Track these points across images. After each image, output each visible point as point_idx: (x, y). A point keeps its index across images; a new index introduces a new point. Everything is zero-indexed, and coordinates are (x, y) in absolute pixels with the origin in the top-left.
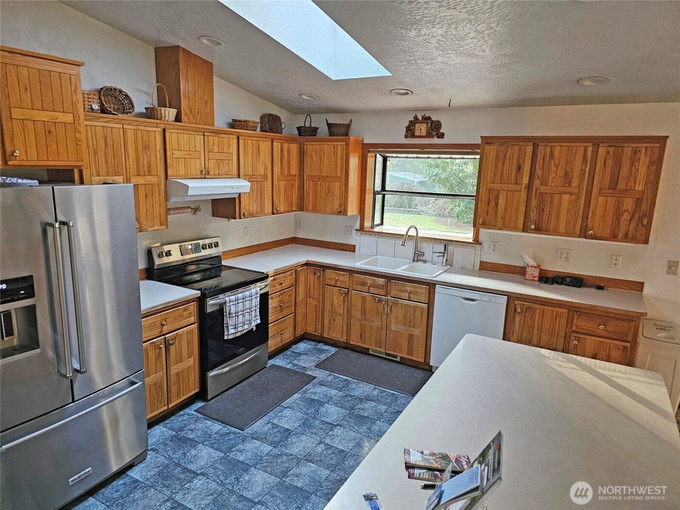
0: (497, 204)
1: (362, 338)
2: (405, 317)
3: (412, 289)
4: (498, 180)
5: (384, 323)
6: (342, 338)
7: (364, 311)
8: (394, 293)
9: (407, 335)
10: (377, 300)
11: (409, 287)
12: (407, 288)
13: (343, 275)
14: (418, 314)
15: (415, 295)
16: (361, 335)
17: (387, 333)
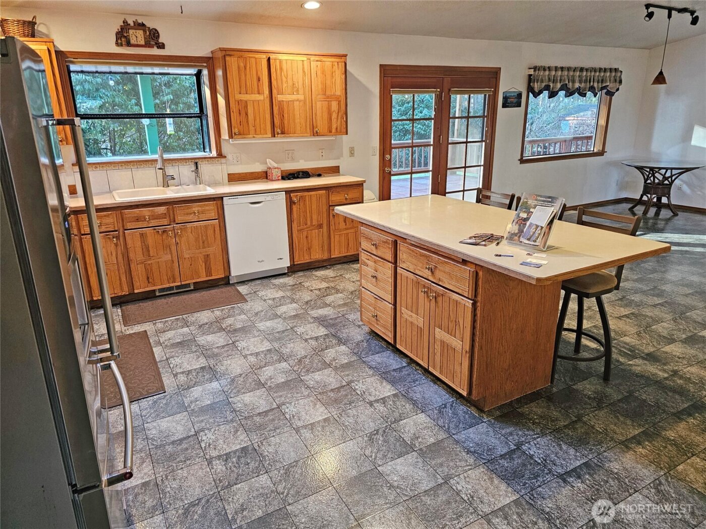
0: (247, 114)
1: (150, 280)
2: (197, 240)
3: (200, 209)
4: (243, 90)
5: (175, 254)
6: (122, 290)
7: (146, 249)
8: (179, 219)
9: (202, 257)
10: (160, 233)
11: (196, 207)
12: (194, 209)
13: (108, 216)
14: (210, 232)
15: (203, 213)
16: (148, 278)
17: (180, 263)
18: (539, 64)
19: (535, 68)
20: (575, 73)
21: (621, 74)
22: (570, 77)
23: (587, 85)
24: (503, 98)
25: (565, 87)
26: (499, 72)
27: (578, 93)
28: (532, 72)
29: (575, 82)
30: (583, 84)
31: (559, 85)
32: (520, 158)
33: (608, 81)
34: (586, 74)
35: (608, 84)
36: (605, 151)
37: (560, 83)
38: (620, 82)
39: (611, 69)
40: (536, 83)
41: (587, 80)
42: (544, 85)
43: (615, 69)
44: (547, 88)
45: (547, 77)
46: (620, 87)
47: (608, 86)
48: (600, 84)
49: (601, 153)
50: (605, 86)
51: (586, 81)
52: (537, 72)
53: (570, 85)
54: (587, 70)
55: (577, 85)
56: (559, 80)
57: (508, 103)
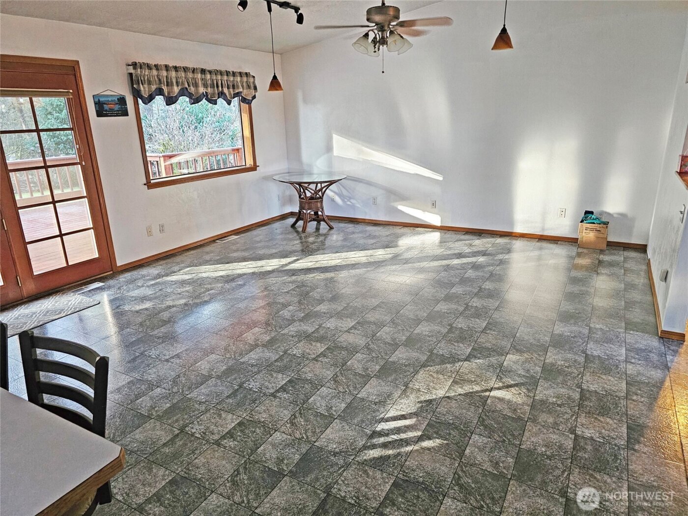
18: (139, 60)
19: (134, 65)
20: (195, 74)
21: (254, 80)
22: (190, 80)
23: (214, 90)
24: (95, 104)
25: (186, 92)
26: (76, 67)
27: (205, 99)
28: (131, 70)
29: (199, 87)
30: (209, 89)
31: (176, 90)
32: (145, 182)
33: (241, 87)
34: (211, 77)
35: (241, 90)
36: (257, 165)
37: (178, 86)
38: (255, 88)
39: (240, 73)
40: (141, 85)
41: (213, 84)
42: (154, 87)
43: (246, 73)
44: (160, 92)
45: (156, 77)
46: (257, 94)
47: (241, 92)
48: (231, 90)
49: (254, 168)
50: (238, 93)
51: (212, 86)
52: (139, 70)
53: (192, 89)
54: (210, 72)
55: (202, 90)
56: (175, 83)
57: (106, 111)
